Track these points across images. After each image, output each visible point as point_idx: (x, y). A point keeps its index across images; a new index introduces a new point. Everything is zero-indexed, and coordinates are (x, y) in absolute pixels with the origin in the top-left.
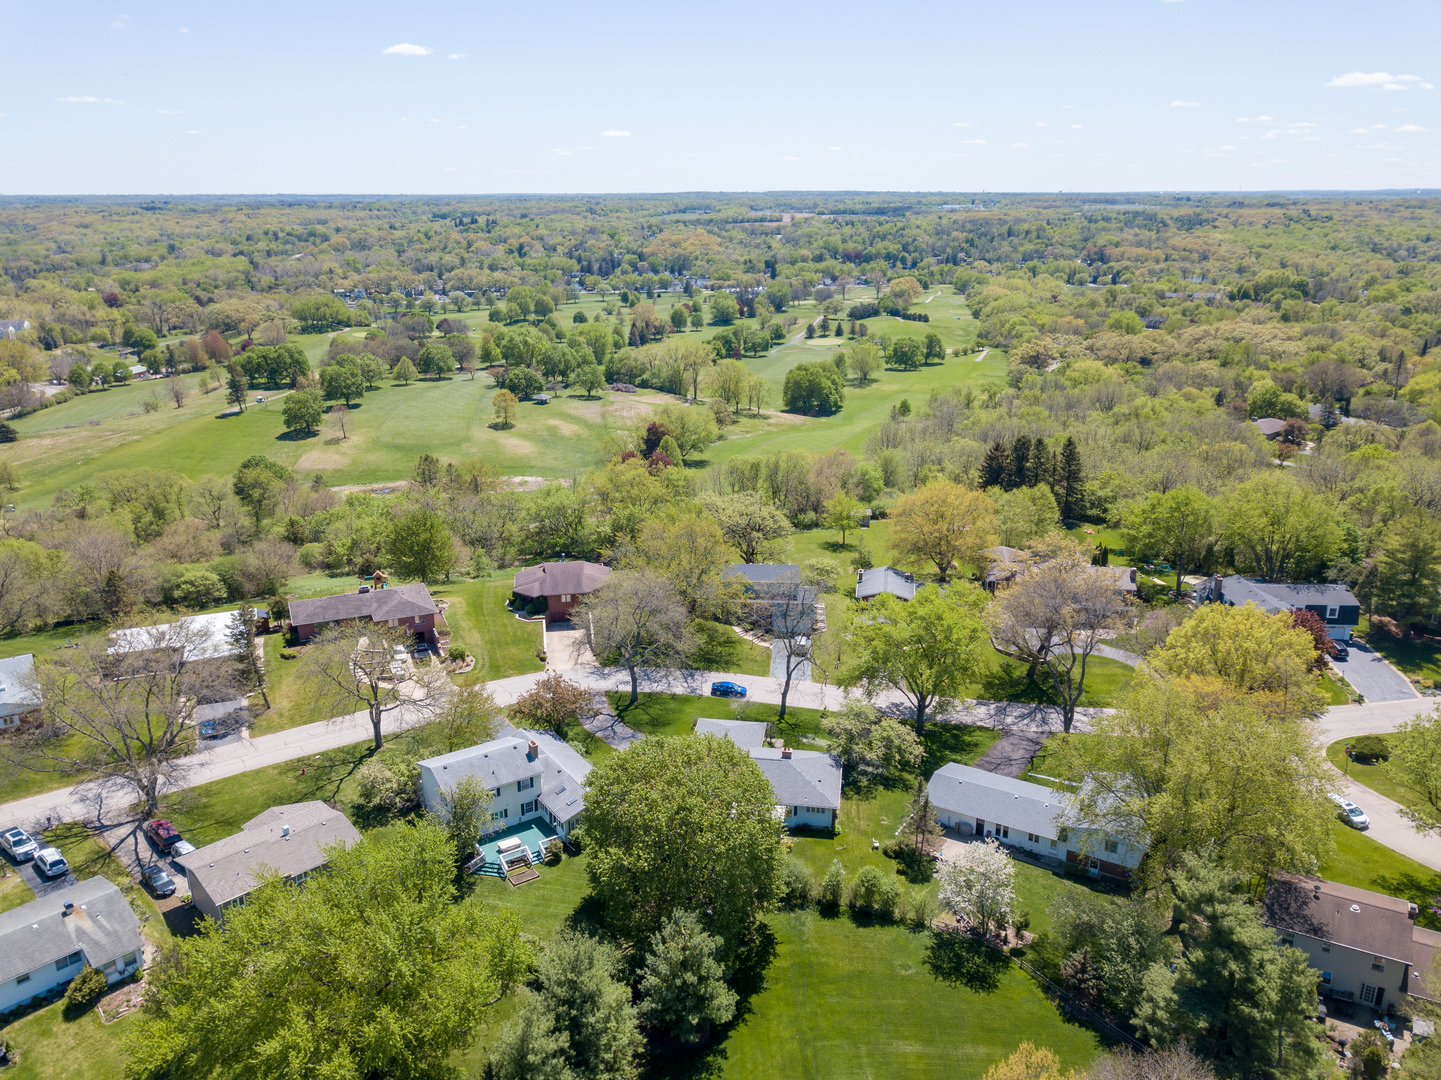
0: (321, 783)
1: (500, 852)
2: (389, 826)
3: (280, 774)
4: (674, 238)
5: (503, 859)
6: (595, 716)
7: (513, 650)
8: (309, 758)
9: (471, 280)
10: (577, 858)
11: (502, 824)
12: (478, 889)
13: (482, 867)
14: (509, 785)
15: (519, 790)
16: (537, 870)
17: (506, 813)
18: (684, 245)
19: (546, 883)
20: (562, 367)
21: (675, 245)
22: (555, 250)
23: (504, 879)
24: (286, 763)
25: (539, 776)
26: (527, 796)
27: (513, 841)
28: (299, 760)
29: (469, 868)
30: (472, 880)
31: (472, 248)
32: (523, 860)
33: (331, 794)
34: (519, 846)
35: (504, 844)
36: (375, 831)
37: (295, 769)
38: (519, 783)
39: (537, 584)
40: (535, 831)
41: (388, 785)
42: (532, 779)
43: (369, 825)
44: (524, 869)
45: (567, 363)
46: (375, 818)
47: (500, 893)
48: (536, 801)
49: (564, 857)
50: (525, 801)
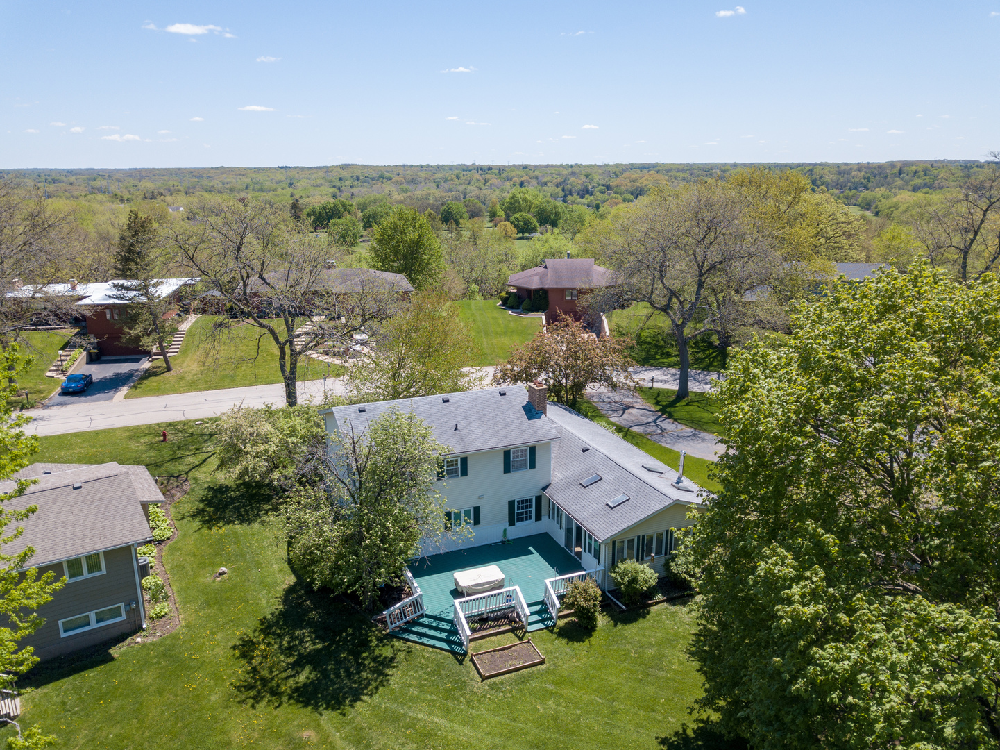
0: (179, 454)
1: (457, 593)
2: (256, 525)
3: (130, 438)
4: (633, 177)
5: (461, 611)
6: (624, 410)
7: (506, 341)
8: (185, 423)
9: (486, 197)
10: (631, 629)
11: (466, 535)
12: (396, 676)
13: (415, 623)
14: (486, 453)
15: (507, 470)
16: (542, 645)
17: (476, 515)
18: (640, 181)
19: (561, 682)
20: (553, 217)
21: (634, 181)
22: (546, 184)
23: (460, 657)
24: (149, 427)
25: (547, 444)
26: (521, 485)
27: (489, 572)
28: (170, 424)
29: (383, 621)
30: (387, 652)
31: (488, 184)
32: (506, 618)
33: (186, 468)
34: (500, 585)
35: (467, 577)
36: (225, 529)
37: (156, 434)
38: (507, 454)
39: (536, 278)
40: (536, 558)
41: (261, 448)
42: (533, 450)
43: (219, 519)
44: (509, 639)
45: (557, 214)
46: (237, 510)
47: (448, 695)
48: (539, 499)
49: (602, 620)
50: (518, 496)
